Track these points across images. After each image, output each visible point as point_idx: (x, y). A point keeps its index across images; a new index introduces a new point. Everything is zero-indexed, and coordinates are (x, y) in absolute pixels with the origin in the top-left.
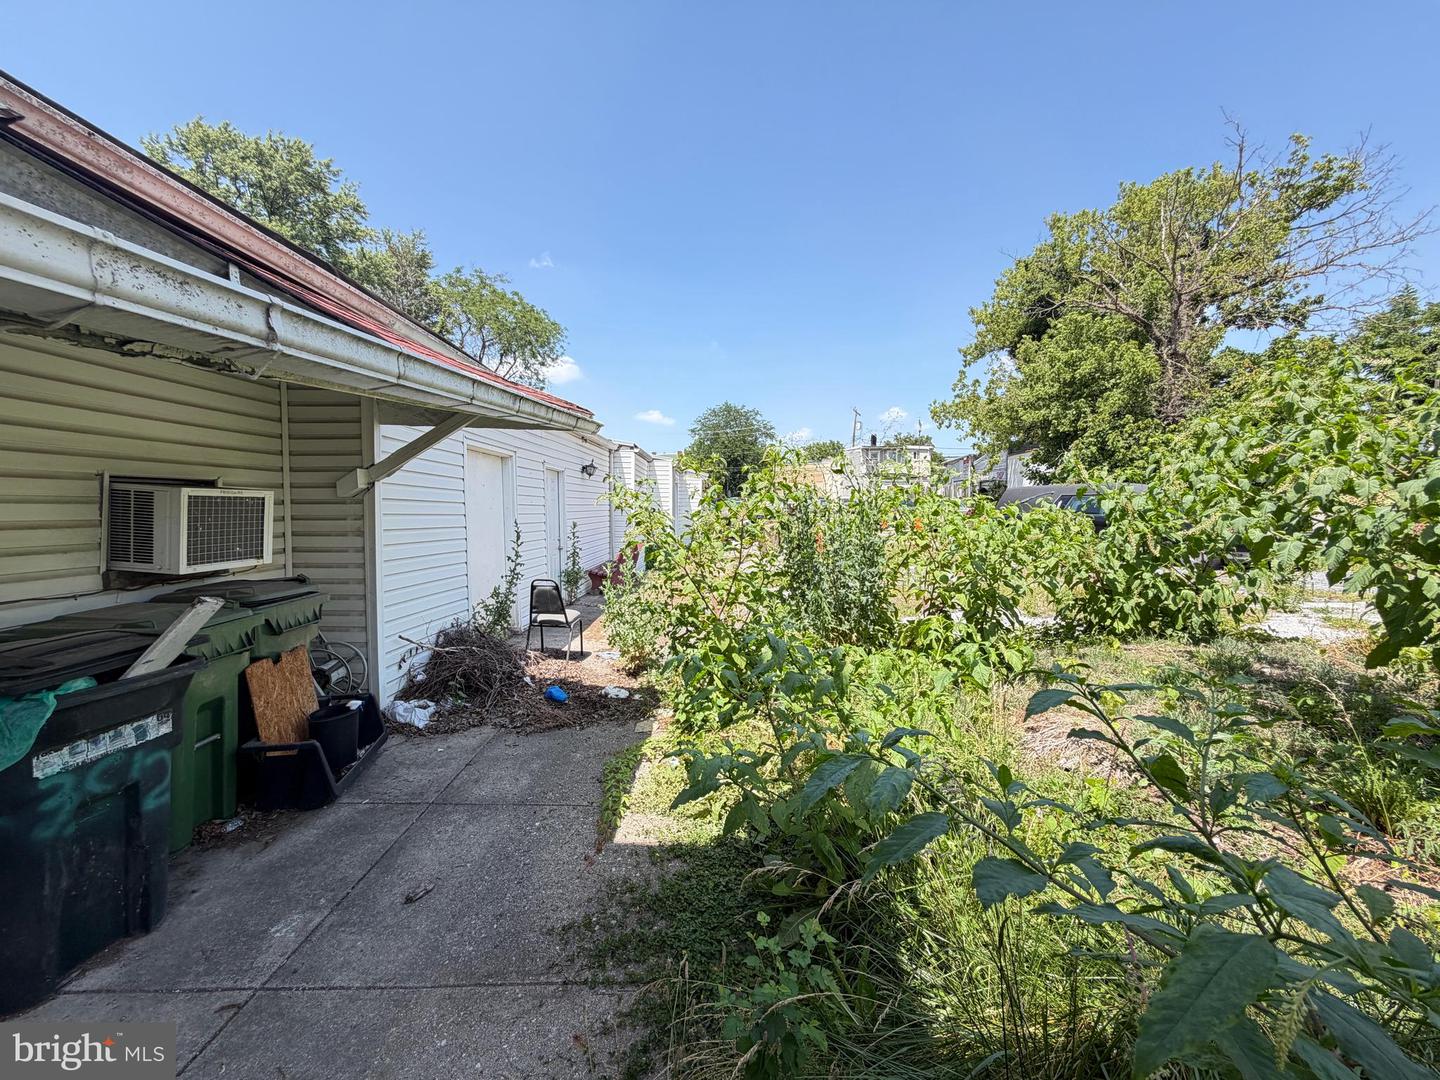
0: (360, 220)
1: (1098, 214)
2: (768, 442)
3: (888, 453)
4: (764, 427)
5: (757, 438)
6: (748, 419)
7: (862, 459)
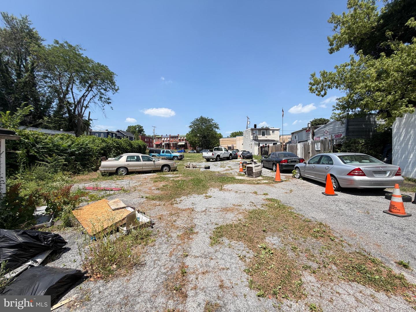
2: (217, 130)
3: (262, 131)
4: (215, 124)
5: (212, 129)
6: (209, 122)
7: (251, 134)
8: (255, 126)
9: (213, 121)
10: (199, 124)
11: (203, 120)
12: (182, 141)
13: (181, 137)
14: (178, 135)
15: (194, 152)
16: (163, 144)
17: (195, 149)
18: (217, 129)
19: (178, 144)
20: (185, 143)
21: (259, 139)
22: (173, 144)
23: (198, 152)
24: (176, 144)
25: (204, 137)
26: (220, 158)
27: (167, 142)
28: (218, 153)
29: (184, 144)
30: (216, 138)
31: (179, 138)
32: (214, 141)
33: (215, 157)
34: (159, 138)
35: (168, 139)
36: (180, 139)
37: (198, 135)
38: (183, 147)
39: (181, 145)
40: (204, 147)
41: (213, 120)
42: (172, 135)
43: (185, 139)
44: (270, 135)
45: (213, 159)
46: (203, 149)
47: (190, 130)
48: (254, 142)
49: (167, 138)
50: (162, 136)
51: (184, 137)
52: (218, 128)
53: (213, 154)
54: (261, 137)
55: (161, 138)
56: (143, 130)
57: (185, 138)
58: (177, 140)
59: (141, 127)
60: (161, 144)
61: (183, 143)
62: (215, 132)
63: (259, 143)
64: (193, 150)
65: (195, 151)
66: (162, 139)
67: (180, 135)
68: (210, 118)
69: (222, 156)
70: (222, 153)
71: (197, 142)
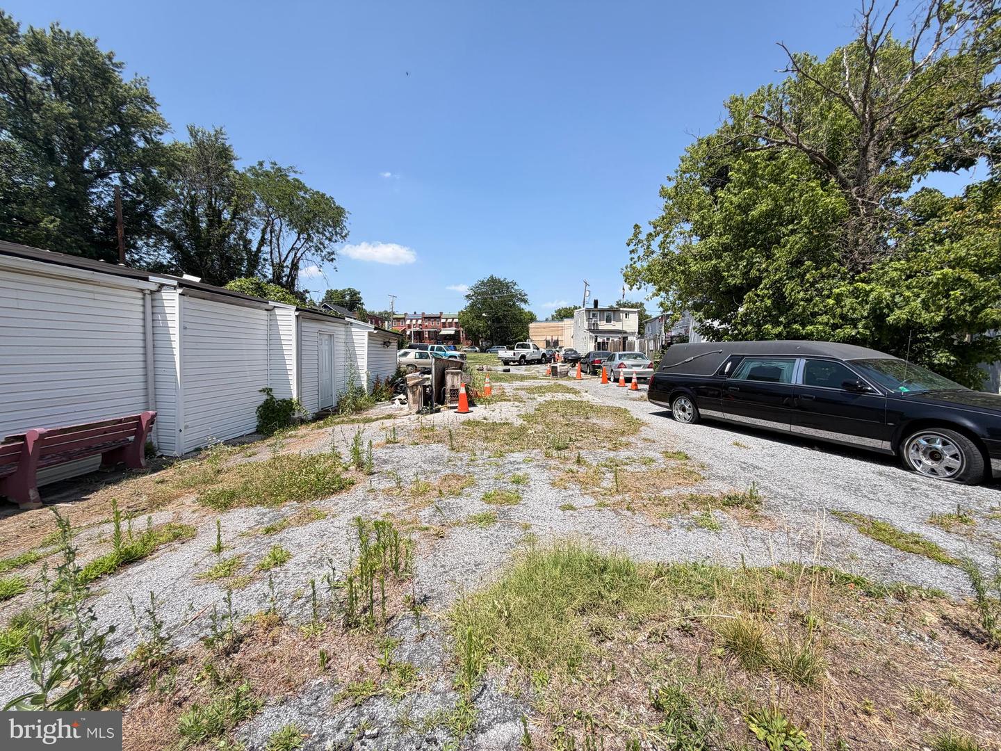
0: (151, 110)
1: (773, 89)
2: (523, 306)
3: (606, 314)
4: (520, 294)
5: (514, 303)
6: (508, 288)
7: (585, 318)
8: (596, 303)
9: (516, 287)
10: (486, 293)
11: (495, 285)
12: (450, 327)
13: (447, 319)
14: (441, 313)
15: (476, 351)
16: (408, 333)
17: (477, 344)
18: (523, 303)
19: (441, 333)
20: (456, 331)
21: (600, 328)
22: (429, 332)
23: (483, 351)
24: (436, 333)
25: (497, 320)
26: (526, 361)
27: (418, 329)
28: (523, 352)
29: (453, 332)
30: (520, 321)
31: (443, 321)
32: (517, 328)
33: (517, 358)
34: (398, 319)
35: (420, 322)
36: (444, 323)
37: (484, 315)
38: (450, 340)
39: (447, 335)
40: (496, 340)
41: (515, 284)
42: (428, 313)
43: (456, 323)
44: (620, 320)
45: (514, 362)
46: (493, 345)
47: (467, 303)
48: (589, 334)
49: (417, 320)
50: (406, 314)
51: (453, 319)
52: (525, 301)
53: (514, 354)
54: (603, 325)
55: (404, 319)
56: (359, 299)
57: (456, 320)
58: (438, 324)
59: (355, 294)
60: (404, 331)
61: (451, 331)
62: (521, 310)
63: (597, 337)
64: (472, 346)
65: (477, 349)
66: (405, 321)
67: (445, 313)
68: (509, 280)
69: (528, 357)
70: (529, 353)
71: (481, 329)
